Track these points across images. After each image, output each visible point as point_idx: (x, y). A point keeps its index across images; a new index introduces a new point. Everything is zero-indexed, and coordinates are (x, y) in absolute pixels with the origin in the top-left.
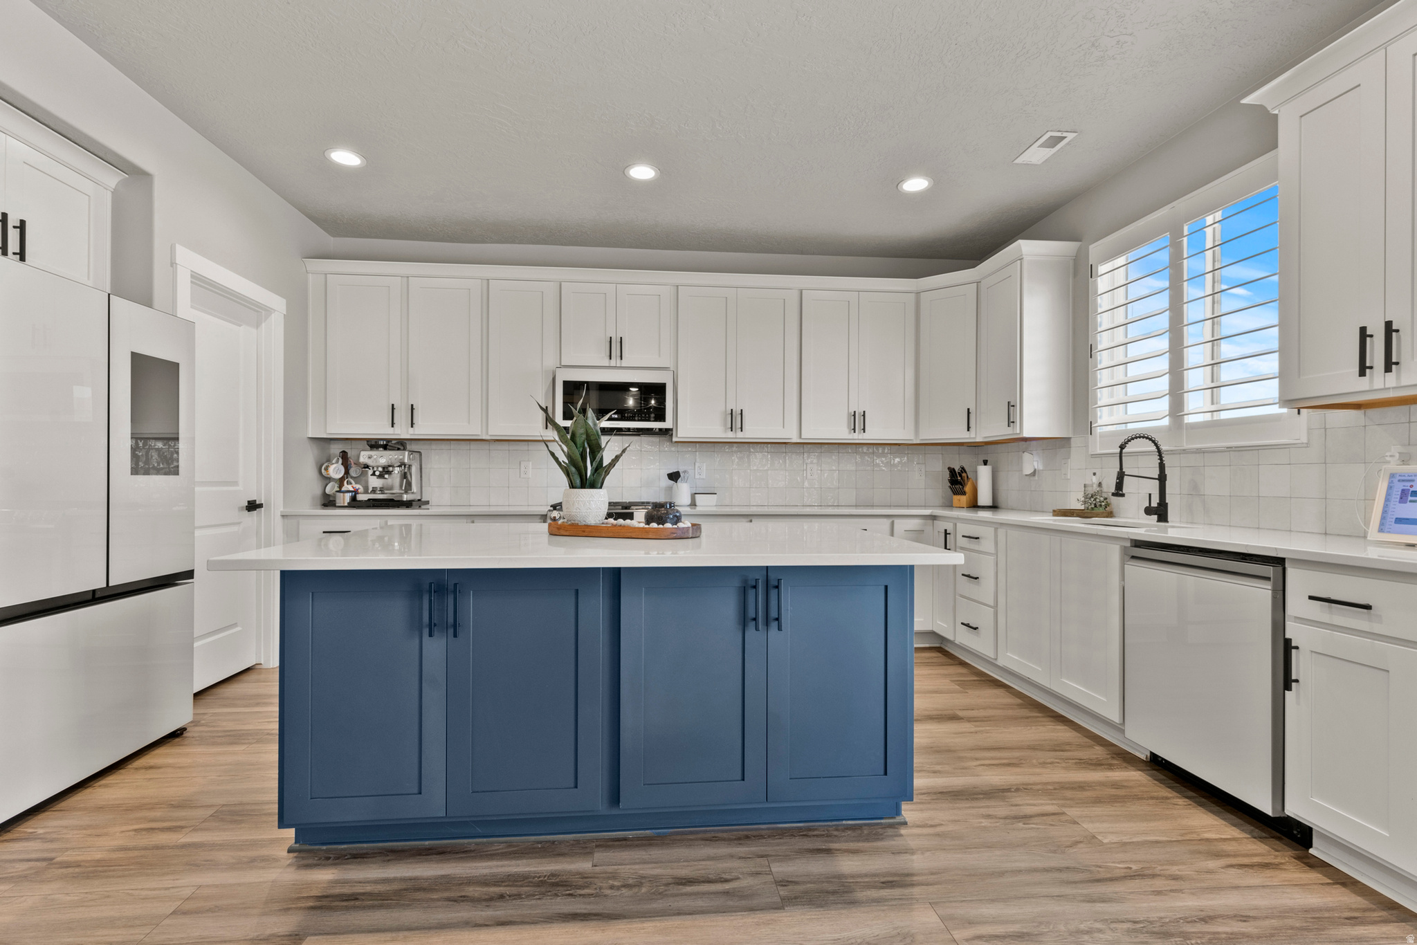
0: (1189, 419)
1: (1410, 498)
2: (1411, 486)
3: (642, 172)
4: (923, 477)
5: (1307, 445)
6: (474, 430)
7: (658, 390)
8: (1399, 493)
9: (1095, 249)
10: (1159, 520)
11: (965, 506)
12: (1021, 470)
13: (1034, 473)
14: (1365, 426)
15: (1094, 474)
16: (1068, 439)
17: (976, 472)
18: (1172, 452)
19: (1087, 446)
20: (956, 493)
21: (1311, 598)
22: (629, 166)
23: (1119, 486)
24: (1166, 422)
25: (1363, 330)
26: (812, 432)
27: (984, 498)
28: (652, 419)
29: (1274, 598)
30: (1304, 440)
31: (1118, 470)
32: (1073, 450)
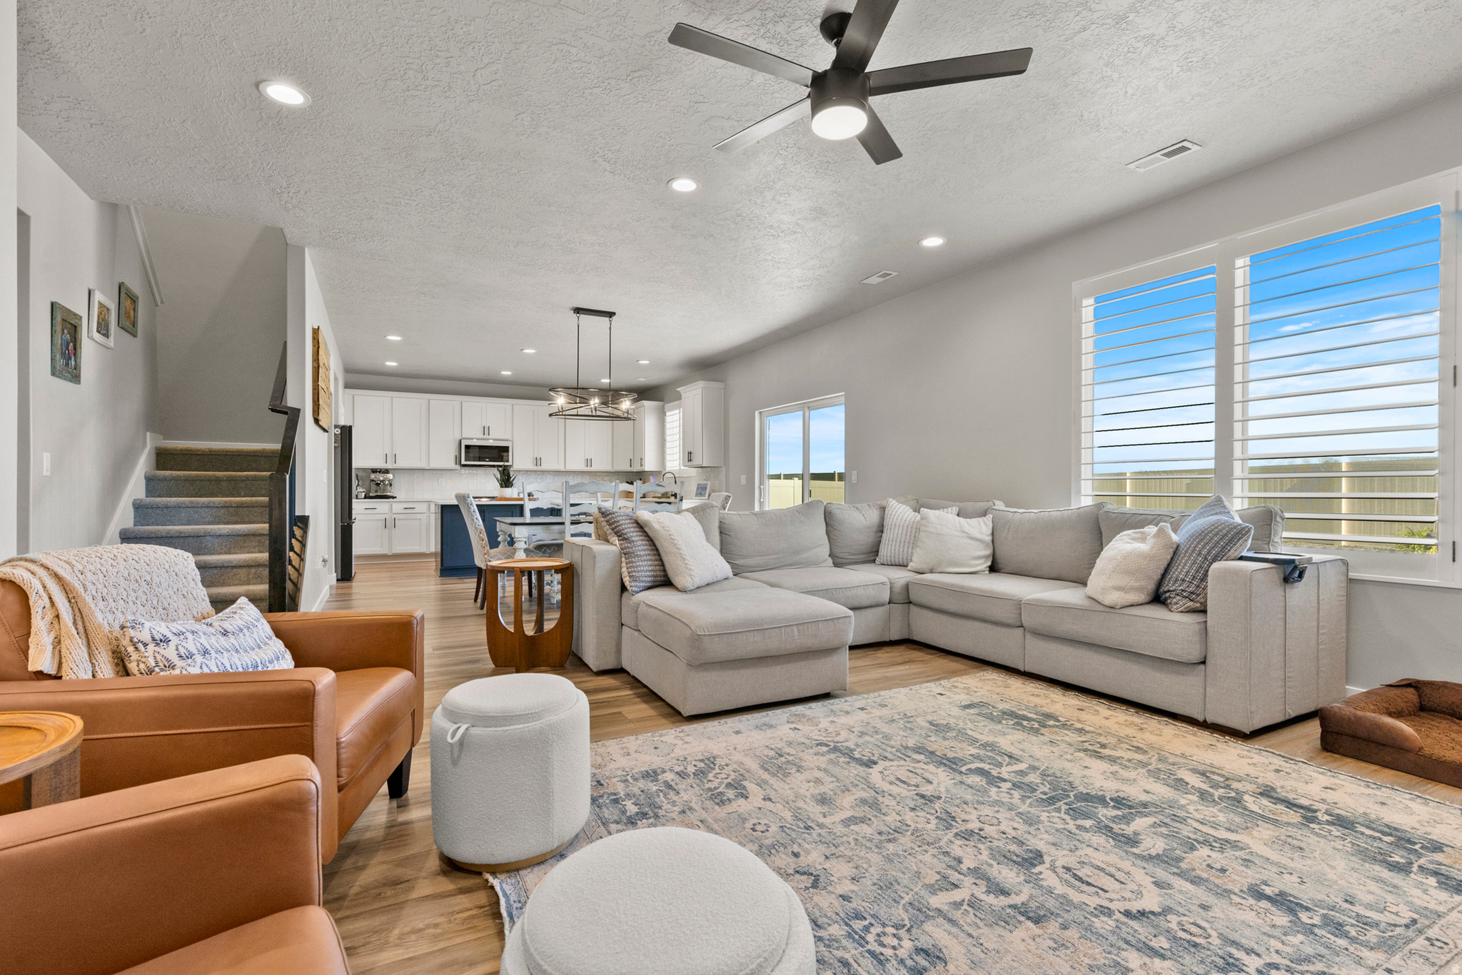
3: (506, 373)
6: (423, 465)
7: (506, 449)
9: (667, 406)
16: (660, 472)
22: (501, 371)
26: (570, 467)
28: (503, 461)
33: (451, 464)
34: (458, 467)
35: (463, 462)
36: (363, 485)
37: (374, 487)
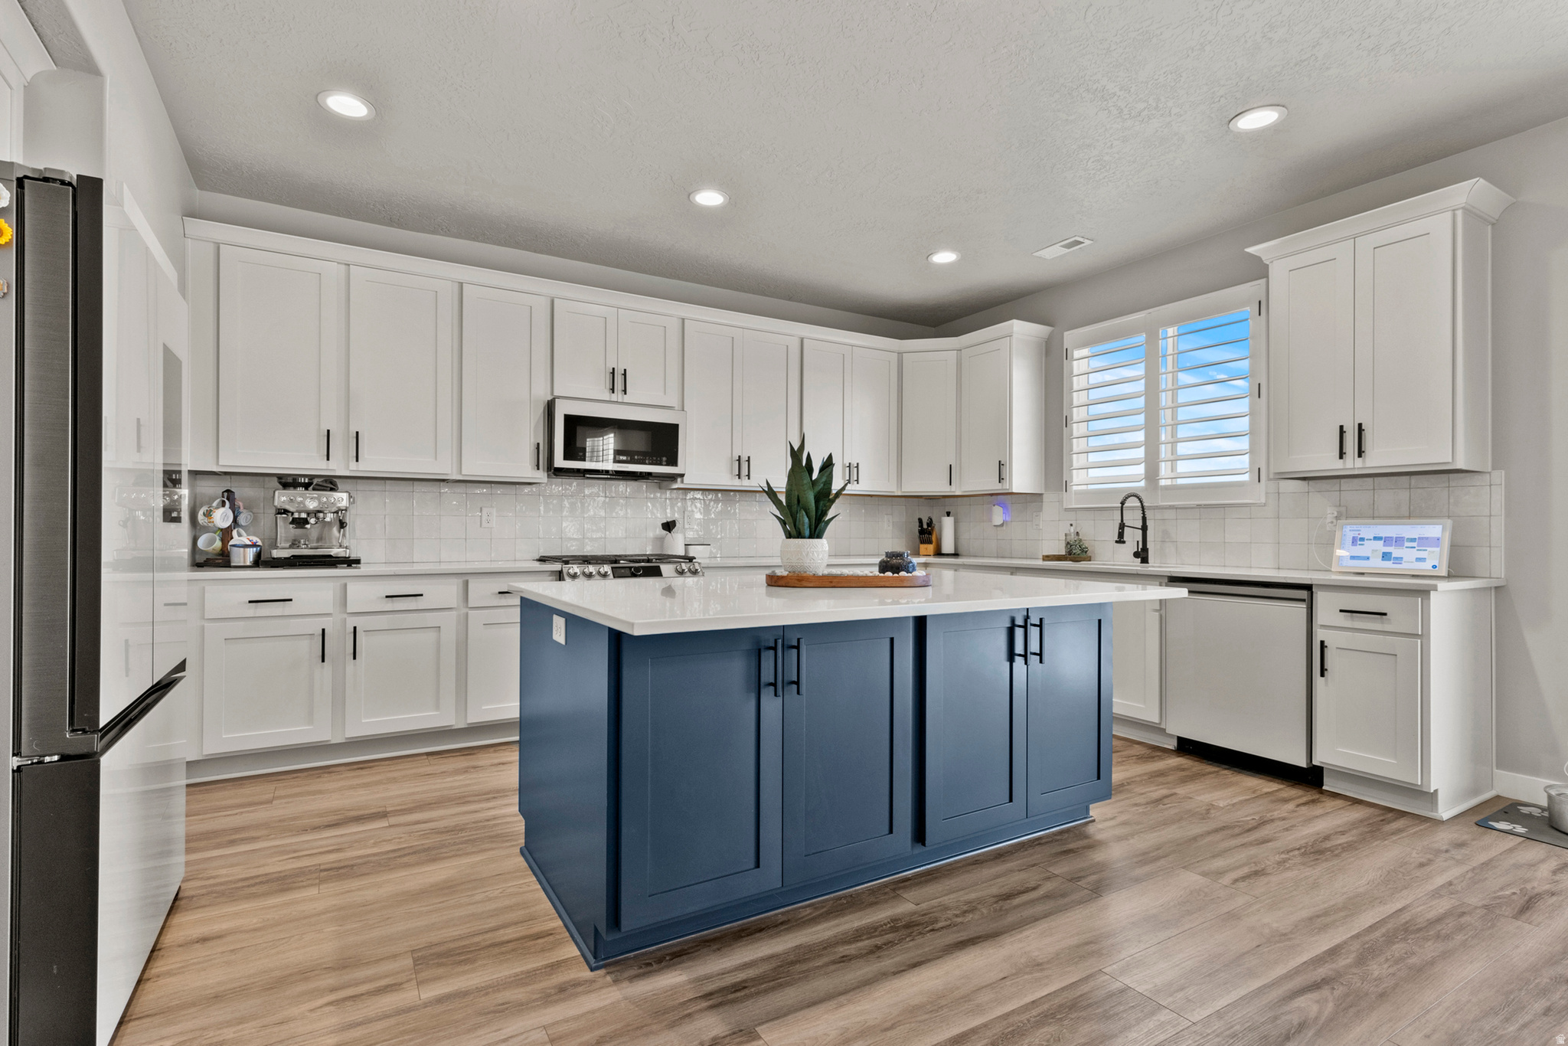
0: (1163, 483)
1: (1359, 543)
2: (1359, 534)
3: (709, 198)
4: (891, 528)
5: (1265, 505)
8: (1351, 539)
9: (1069, 337)
10: (1142, 562)
11: (932, 553)
12: (990, 520)
13: (1002, 525)
14: (1308, 492)
15: (1071, 525)
16: (1041, 495)
17: (940, 522)
18: (1150, 508)
19: (1061, 502)
20: (923, 542)
21: (1341, 611)
22: (697, 190)
23: (1121, 535)
24: (1142, 484)
25: (1341, 427)
27: (948, 546)
28: (664, 463)
29: (1307, 613)
30: (1263, 500)
31: (1120, 522)
32: (1045, 504)
33: (524, 468)
34: (541, 476)
35: (560, 462)
36: (255, 519)
37: (285, 530)
